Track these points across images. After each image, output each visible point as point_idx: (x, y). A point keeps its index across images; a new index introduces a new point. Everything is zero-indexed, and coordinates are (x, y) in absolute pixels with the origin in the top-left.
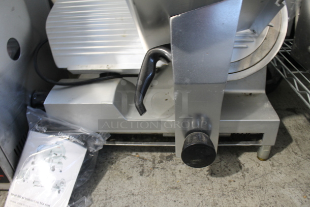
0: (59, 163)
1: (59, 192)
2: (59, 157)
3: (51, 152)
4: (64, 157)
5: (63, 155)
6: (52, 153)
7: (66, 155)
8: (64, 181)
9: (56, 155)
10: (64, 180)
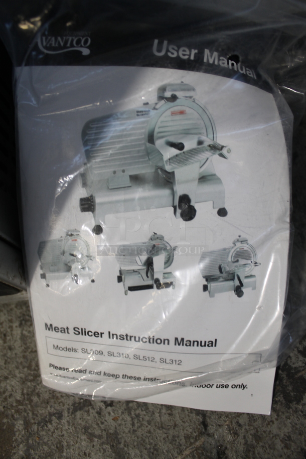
0: (203, 179)
1: (239, 291)
2: (193, 152)
3: (151, 139)
4: (216, 148)
5: (208, 141)
6: (159, 143)
7: (220, 141)
8: (245, 247)
9: (180, 146)
10: (244, 241)
